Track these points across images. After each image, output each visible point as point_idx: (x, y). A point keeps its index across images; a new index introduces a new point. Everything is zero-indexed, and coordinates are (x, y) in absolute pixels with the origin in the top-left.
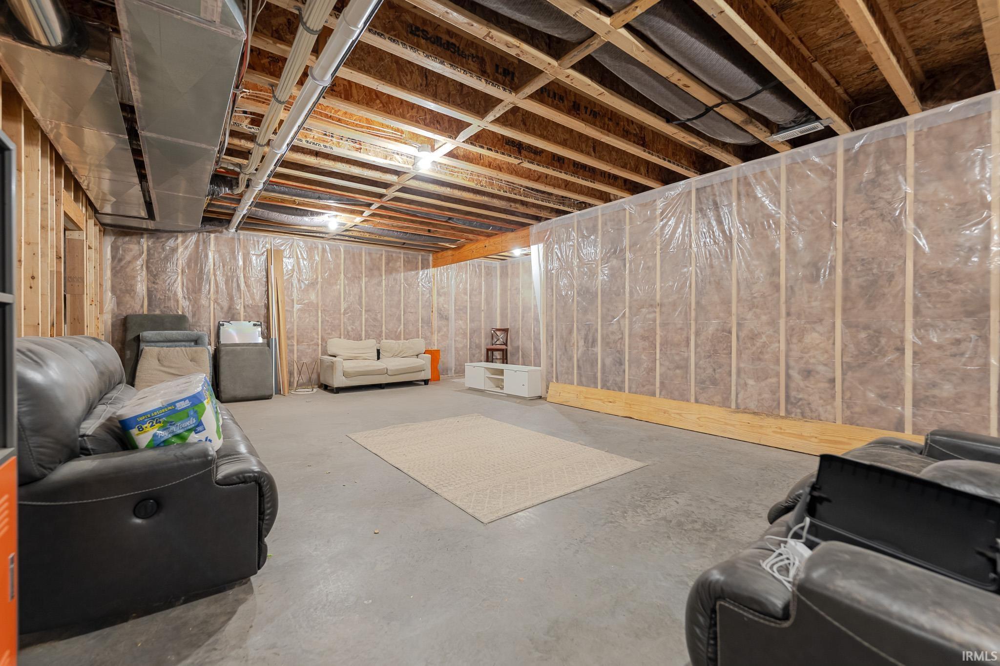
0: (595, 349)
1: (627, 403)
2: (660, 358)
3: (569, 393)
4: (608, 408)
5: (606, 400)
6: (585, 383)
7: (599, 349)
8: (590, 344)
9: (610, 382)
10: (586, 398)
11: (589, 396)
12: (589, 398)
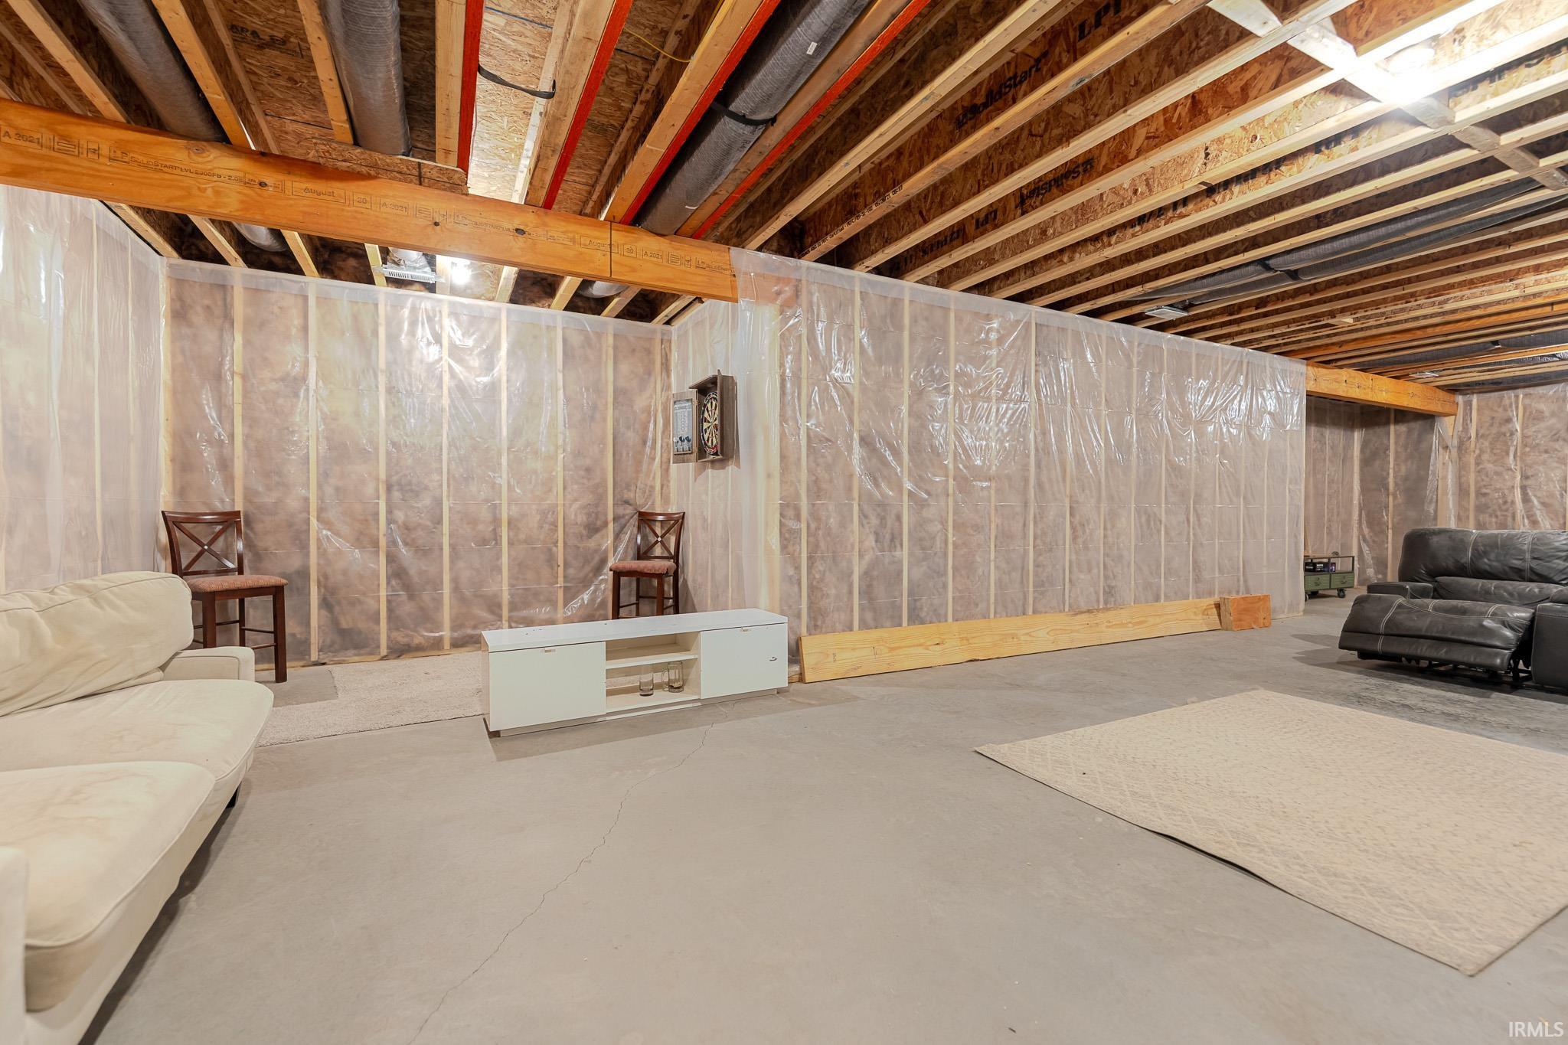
0: (897, 553)
1: (962, 639)
2: (996, 558)
3: (854, 649)
4: (935, 656)
5: (929, 643)
6: (871, 623)
7: (904, 554)
8: (886, 544)
9: (925, 609)
10: (892, 649)
11: (897, 645)
12: (899, 648)
